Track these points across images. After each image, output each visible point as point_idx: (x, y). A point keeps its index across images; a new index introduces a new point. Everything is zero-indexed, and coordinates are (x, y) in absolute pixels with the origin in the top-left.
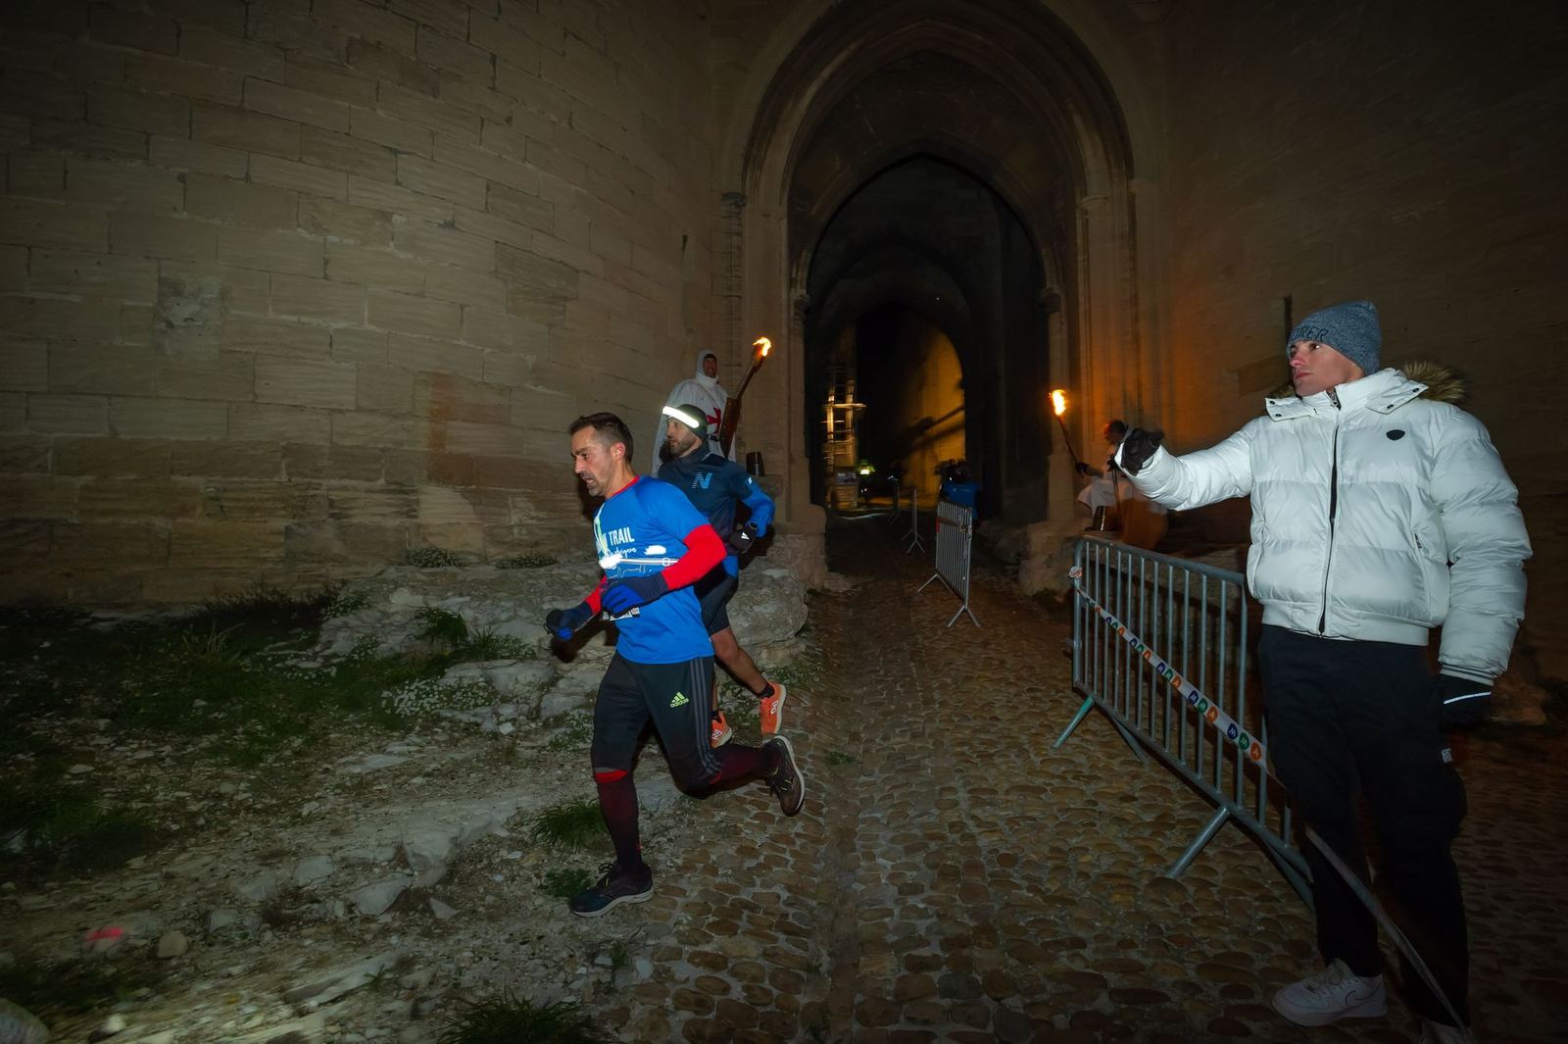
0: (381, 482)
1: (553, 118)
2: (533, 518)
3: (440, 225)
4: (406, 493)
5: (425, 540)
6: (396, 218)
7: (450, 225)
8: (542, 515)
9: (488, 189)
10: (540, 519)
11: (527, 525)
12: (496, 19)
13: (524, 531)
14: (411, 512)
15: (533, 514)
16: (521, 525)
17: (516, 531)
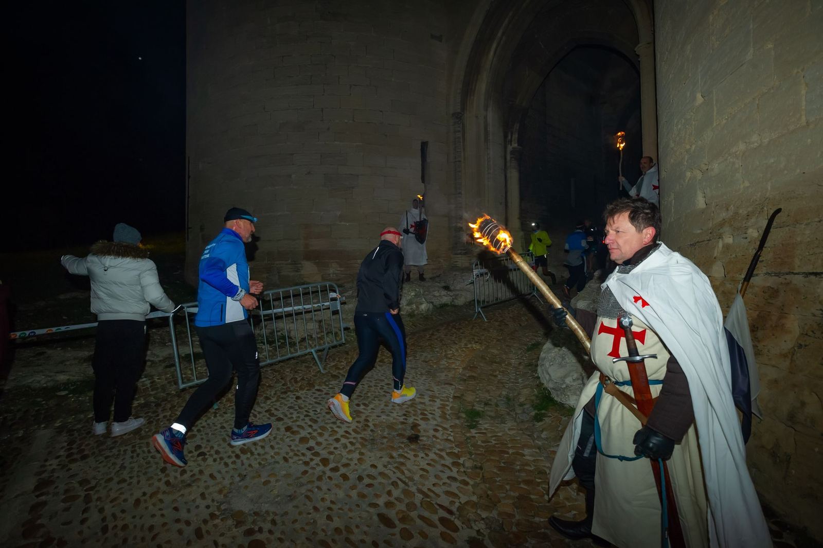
0: (290, 261)
1: (346, 121)
2: (338, 271)
3: (306, 174)
4: (296, 264)
5: (302, 279)
6: (293, 176)
7: (309, 173)
8: (342, 269)
9: (321, 156)
10: (341, 271)
11: (335, 273)
12: (323, 95)
13: (334, 275)
14: (298, 270)
15: (339, 269)
16: (334, 273)
17: (331, 275)
